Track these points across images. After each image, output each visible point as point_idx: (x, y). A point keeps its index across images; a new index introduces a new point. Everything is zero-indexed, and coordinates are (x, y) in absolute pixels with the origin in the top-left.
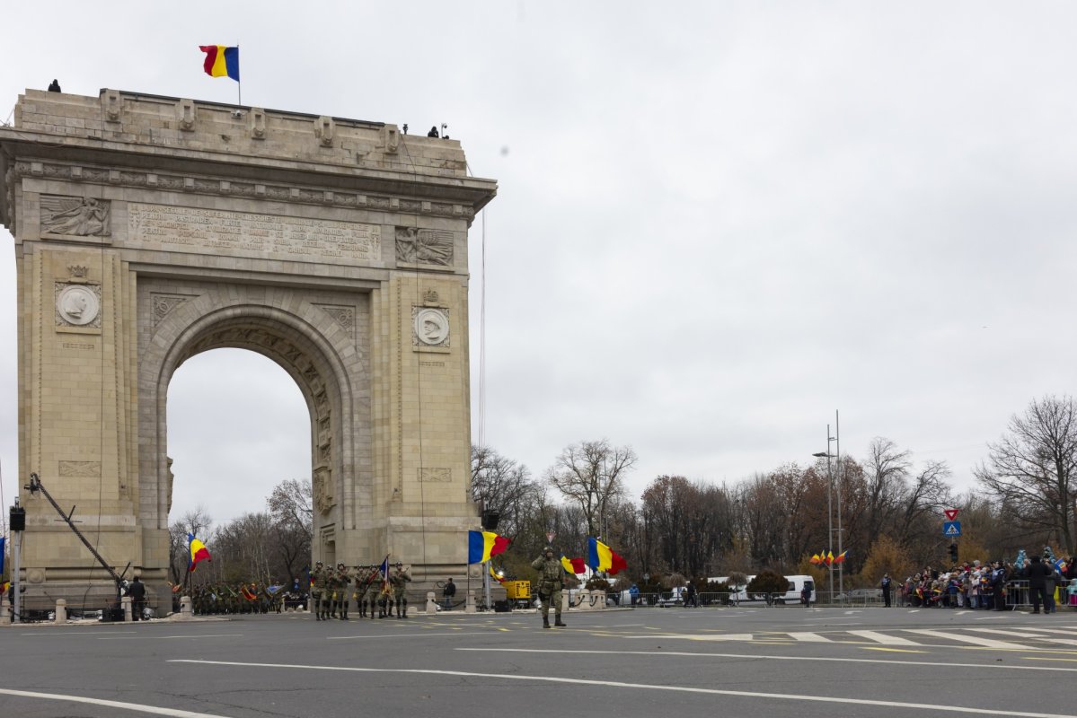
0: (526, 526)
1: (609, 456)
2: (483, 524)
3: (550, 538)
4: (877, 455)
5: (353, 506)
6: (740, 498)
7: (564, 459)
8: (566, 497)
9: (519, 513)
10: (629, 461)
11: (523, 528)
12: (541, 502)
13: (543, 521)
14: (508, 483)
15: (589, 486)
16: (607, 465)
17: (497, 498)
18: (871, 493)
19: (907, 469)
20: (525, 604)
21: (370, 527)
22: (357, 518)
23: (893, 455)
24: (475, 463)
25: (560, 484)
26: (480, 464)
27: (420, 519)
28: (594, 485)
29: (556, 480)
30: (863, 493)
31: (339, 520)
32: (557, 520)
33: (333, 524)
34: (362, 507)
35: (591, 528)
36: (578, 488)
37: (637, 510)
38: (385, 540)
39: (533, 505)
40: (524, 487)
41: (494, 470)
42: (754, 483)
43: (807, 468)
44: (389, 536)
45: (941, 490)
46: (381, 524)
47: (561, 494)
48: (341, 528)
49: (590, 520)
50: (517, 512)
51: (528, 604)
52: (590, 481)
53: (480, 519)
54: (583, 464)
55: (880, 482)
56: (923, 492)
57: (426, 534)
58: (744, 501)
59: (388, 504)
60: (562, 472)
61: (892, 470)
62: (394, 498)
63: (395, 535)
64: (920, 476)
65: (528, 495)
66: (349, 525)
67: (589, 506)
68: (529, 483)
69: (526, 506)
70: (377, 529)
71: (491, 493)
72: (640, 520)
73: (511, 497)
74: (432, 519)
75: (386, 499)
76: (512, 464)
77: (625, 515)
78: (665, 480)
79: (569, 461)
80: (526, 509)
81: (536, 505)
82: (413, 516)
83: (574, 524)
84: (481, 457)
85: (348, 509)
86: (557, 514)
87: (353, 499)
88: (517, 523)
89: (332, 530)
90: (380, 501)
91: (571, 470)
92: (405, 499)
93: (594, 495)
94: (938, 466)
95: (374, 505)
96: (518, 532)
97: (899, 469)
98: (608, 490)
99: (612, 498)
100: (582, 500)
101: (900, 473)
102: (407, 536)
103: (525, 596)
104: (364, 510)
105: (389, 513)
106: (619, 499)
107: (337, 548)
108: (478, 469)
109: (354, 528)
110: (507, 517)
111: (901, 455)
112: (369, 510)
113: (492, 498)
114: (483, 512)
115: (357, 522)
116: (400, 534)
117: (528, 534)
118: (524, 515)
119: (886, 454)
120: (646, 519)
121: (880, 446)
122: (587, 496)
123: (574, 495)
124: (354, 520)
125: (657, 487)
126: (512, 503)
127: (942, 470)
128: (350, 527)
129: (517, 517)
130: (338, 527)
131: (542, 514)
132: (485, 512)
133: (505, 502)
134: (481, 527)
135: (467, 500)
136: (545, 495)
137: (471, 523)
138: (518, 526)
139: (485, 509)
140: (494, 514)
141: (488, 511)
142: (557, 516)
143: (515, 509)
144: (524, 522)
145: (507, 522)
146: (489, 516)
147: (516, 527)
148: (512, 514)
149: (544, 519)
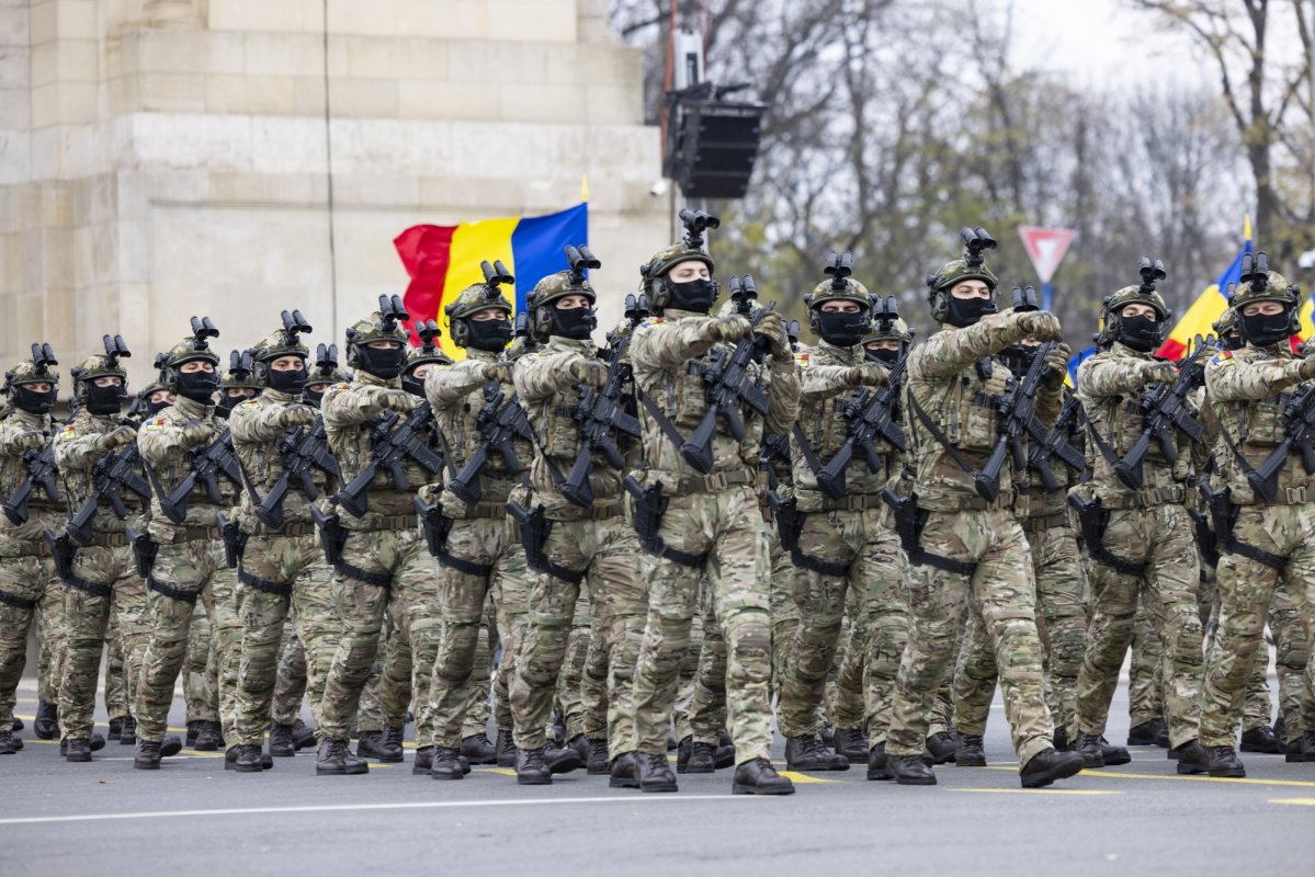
0: (910, 182)
2: (671, 168)
3: (1047, 257)
9: (871, 111)
13: (997, 160)
17: (750, 20)
27: (307, 132)
32: (1081, 153)
35: (1267, 202)
39: (948, 66)
44: (125, 229)
49: (1260, 161)
50: (858, 101)
53: (650, 144)
57: (342, 221)
63: (159, 215)
67: (1255, 79)
69: (908, 70)
70: (60, 183)
73: (826, 14)
74: (380, 133)
80: (912, 91)
81: (970, 79)
82: (268, 112)
83: (1182, 183)
86: (1083, 123)
88: (859, 165)
92: (223, 14)
96: (867, 217)
100: (1216, 43)
102: (236, 229)
105: (128, 91)
110: (804, 131)
113: (717, 21)
114: (674, 98)
117: (922, 230)
118: (902, 118)
122: (1246, 27)
123: (1176, 15)
131: (999, 122)
132: (680, 95)
133: (792, 45)
134: (662, 186)
135: (579, 29)
136: (1015, 12)
137: (604, 162)
138: (863, 183)
139: (682, 81)
140: (734, 113)
141: (698, 91)
142: (1081, 129)
143: (850, 82)
144: (900, 160)
145: (798, 162)
146: (706, 120)
147: (855, 188)
148: (833, 115)
149: (1012, 146)
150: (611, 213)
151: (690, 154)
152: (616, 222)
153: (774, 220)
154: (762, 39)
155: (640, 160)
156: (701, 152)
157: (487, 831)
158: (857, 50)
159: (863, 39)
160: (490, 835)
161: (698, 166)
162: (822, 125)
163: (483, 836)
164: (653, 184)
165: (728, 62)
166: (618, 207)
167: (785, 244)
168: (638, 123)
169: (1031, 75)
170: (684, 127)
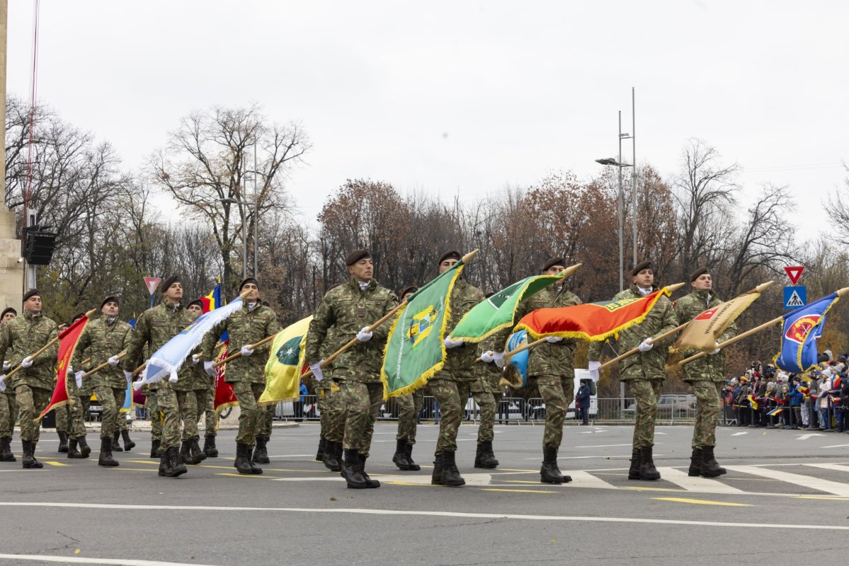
0: (108, 260)
1: (262, 138)
2: (24, 254)
3: (152, 287)
4: (692, 167)
6: (482, 228)
7: (182, 137)
8: (184, 207)
9: (96, 235)
10: (297, 149)
11: (102, 264)
12: (137, 216)
13: (138, 253)
14: (76, 176)
15: (226, 191)
16: (258, 155)
17: (56, 203)
18: (682, 232)
19: (735, 194)
23: (715, 171)
24: (14, 133)
25: (174, 184)
26: (23, 135)
28: (235, 189)
29: (166, 177)
30: (671, 230)
32: (166, 251)
35: (228, 269)
36: (207, 193)
37: (309, 240)
39: (122, 221)
40: (107, 184)
41: (50, 149)
42: (504, 203)
43: (589, 182)
45: (783, 232)
47: (176, 202)
49: (226, 256)
50: (91, 233)
52: (227, 180)
53: (18, 244)
54: (217, 150)
55: (697, 214)
56: (758, 234)
58: (488, 234)
60: (180, 161)
61: (714, 195)
64: (753, 208)
65: (112, 201)
67: (225, 228)
68: (115, 178)
69: (108, 221)
71: (44, 194)
72: (315, 259)
73: (81, 202)
76: (86, 139)
77: (290, 249)
78: (359, 190)
79: (192, 142)
80: (110, 230)
83: (200, 262)
84: (27, 122)
86: (167, 241)
88: (91, 254)
91: (194, 159)
93: (234, 208)
94: (778, 193)
96: (93, 271)
97: (723, 194)
98: (261, 198)
99: (267, 215)
100: (213, 216)
101: (725, 201)
106: (277, 218)
108: (20, 145)
110: (73, 241)
111: (726, 171)
113: (44, 203)
114: (26, 230)
117: (111, 277)
118: (106, 238)
119: (705, 167)
120: (325, 258)
121: (696, 154)
122: (223, 211)
123: (200, 206)
125: (344, 200)
126: (84, 215)
127: (783, 201)
129: (92, 241)
131: (139, 240)
132: (28, 229)
133: (69, 213)
134: (21, 260)
136: (146, 203)
137: (2, 251)
138: (93, 260)
139: (29, 225)
140: (46, 236)
141: (34, 228)
142: (167, 243)
143: (89, 225)
144: (105, 252)
145: (71, 252)
146: (36, 238)
147: (90, 261)
148: (83, 236)
149: (143, 248)
150: (4, 268)
151: (30, 249)
152: (5, 271)
153: (62, 271)
154: (60, 210)
155: (14, 250)
156: (34, 248)
158: (91, 215)
159: (94, 210)
161: (33, 253)
162: (79, 240)
164: (19, 259)
165: (48, 217)
166: (6, 266)
167: (65, 279)
168: (14, 238)
169: (150, 225)
170: (29, 240)
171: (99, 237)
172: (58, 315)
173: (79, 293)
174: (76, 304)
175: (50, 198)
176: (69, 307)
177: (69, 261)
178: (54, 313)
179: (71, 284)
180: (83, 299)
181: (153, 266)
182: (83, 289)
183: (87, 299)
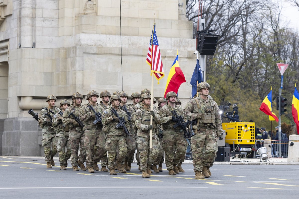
0: (255, 52)
2: (198, 49)
5: (33, 18)
9: (247, 36)
11: (252, 55)
12: (275, 23)
13: (275, 48)
17: (221, 16)
20: (248, 152)
21: (54, 46)
22: (37, 33)
27: (118, 38)
31: (15, 35)
32: (294, 46)
33: (7, 40)
34: (44, 19)
38: (73, 64)
39: (265, 27)
44: (78, 59)
46: (69, 42)
48: (17, 46)
50: (245, 34)
51: (253, 152)
53: (194, 42)
57: (124, 58)
59: (79, 17)
62: (86, 9)
63: (85, 56)
65: (258, 13)
66: (27, 42)
69: (256, 27)
70: (63, 48)
71: (213, 9)
73: (237, 15)
75: (77, 10)
80: (257, 32)
82: (110, 34)
85: (27, 21)
87: (34, 8)
88: (244, 48)
89: (6, 48)
90: (69, 13)
92: (101, 12)
95: (61, 18)
96: (246, 60)
102: (102, 59)
103: (248, 142)
104: (47, 24)
105: (80, 28)
107: (9, 72)
109: (34, 46)
110: (232, 40)
112: (54, 24)
113: (213, 16)
114: (199, 33)
115: (38, 39)
116: (93, 56)
117: (258, 63)
124: (34, 36)
128: (30, 45)
130: (12, 45)
131: (276, 38)
132: (200, 32)
133: (230, 22)
134: (196, 52)
135: (179, 17)
136: (280, 15)
137: (184, 46)
138: (245, 52)
139: (201, 29)
140: (212, 36)
141: (204, 31)
142: (294, 42)
143: (243, 29)
144: (253, 47)
145: (231, 47)
146: (205, 38)
147: (243, 53)
148: (238, 37)
149: (279, 45)
150: (185, 58)
151: (202, 45)
152: (186, 60)
153: (225, 60)
154: (224, 20)
155: (192, 46)
156: (204, 45)
157: (142, 193)
158: (245, 23)
159: (246, 20)
160: (142, 194)
161: (203, 48)
162: (235, 39)
163: (141, 194)
164: (195, 51)
165: (216, 25)
166: (187, 56)
167: (227, 65)
168: (192, 38)
169: (283, 29)
170: (201, 39)
171: (249, 37)
172: (222, 89)
173: (236, 74)
174: (234, 81)
175: (217, 12)
176: (229, 83)
177: (229, 53)
178: (220, 87)
179: (231, 68)
180: (239, 78)
181: (286, 57)
182: (239, 72)
183: (241, 78)
